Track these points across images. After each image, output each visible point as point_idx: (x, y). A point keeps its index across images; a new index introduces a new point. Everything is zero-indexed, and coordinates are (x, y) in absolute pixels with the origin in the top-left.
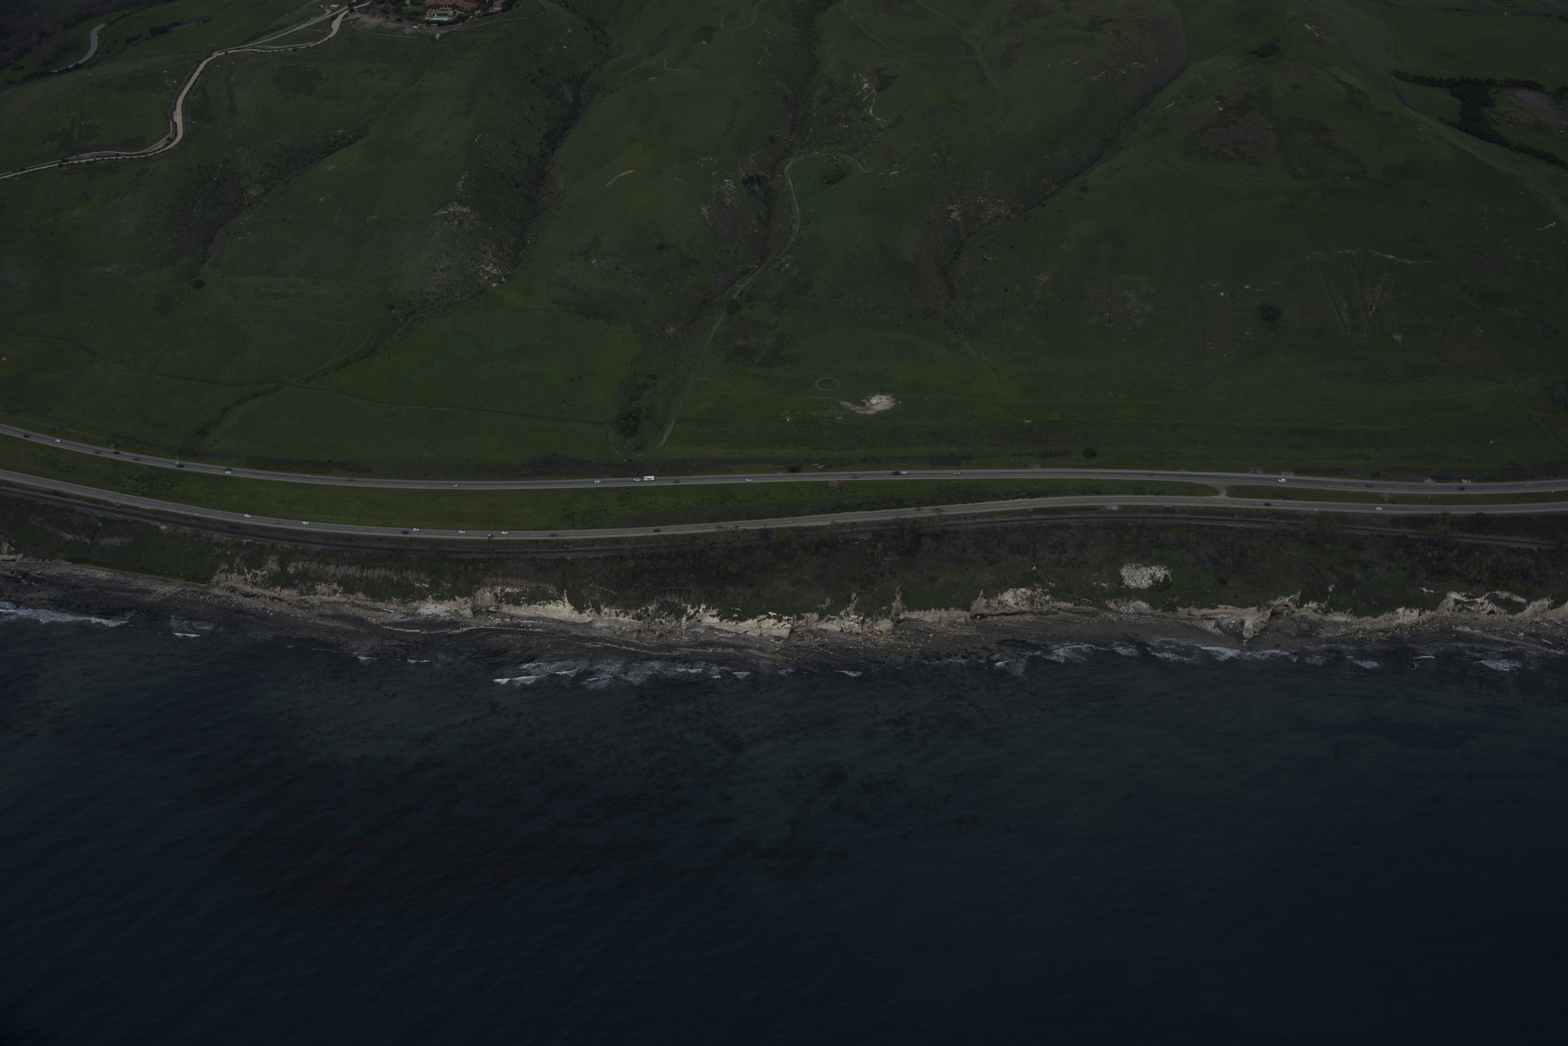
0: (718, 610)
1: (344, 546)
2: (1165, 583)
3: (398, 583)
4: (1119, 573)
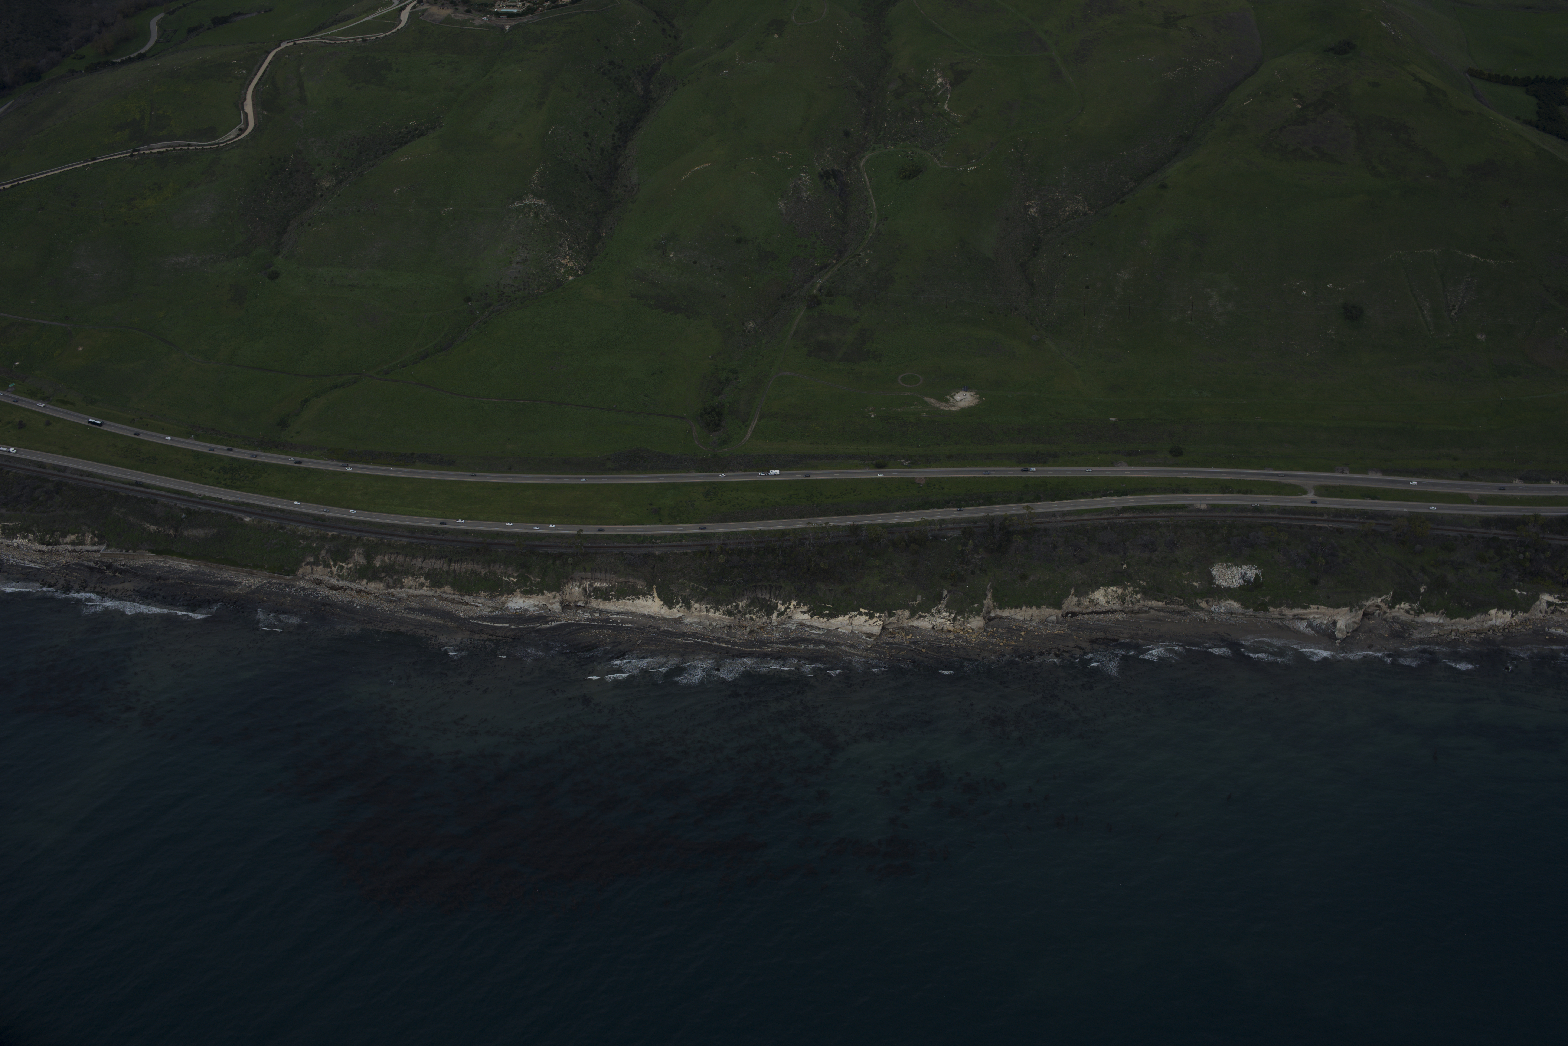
0: (809, 606)
1: (430, 539)
2: (1257, 583)
3: (485, 577)
4: (1210, 572)
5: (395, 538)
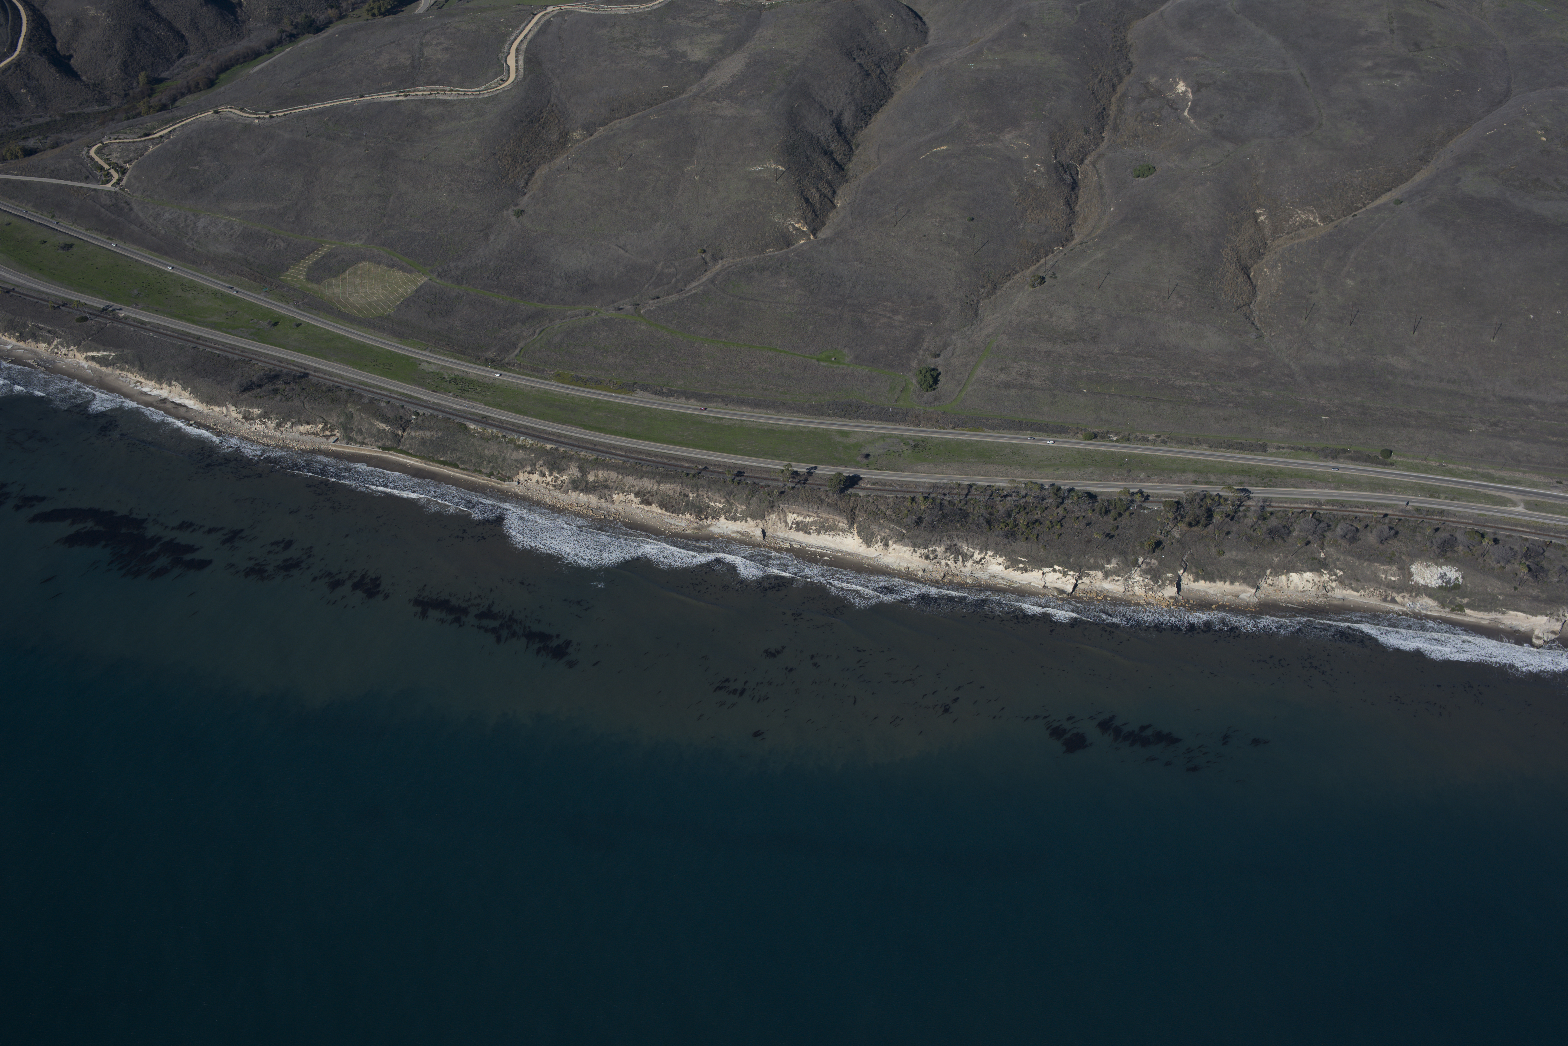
0: (1003, 558)
1: (644, 460)
2: (1455, 584)
3: (693, 500)
4: (1409, 569)
5: (611, 456)
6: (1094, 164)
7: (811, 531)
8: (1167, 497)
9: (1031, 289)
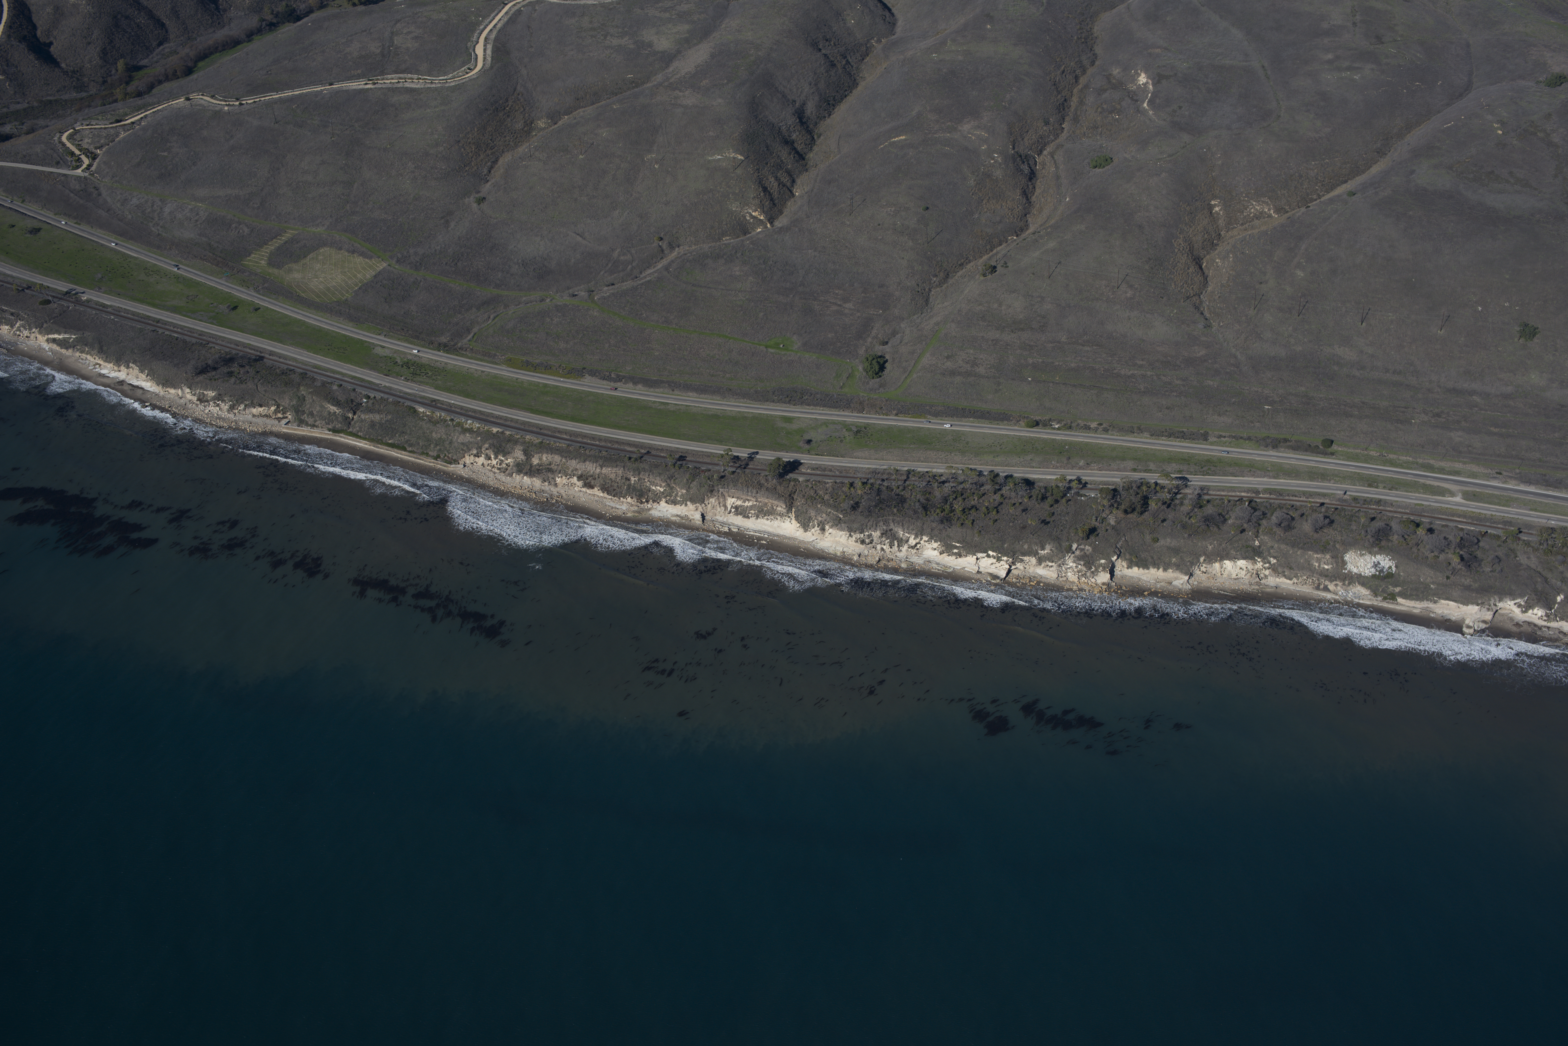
0: (939, 543)
1: (588, 444)
2: (1389, 573)
3: (634, 484)
4: (1342, 558)
5: (555, 440)
6: (1052, 154)
7: (750, 515)
8: (1105, 485)
9: (982, 278)
